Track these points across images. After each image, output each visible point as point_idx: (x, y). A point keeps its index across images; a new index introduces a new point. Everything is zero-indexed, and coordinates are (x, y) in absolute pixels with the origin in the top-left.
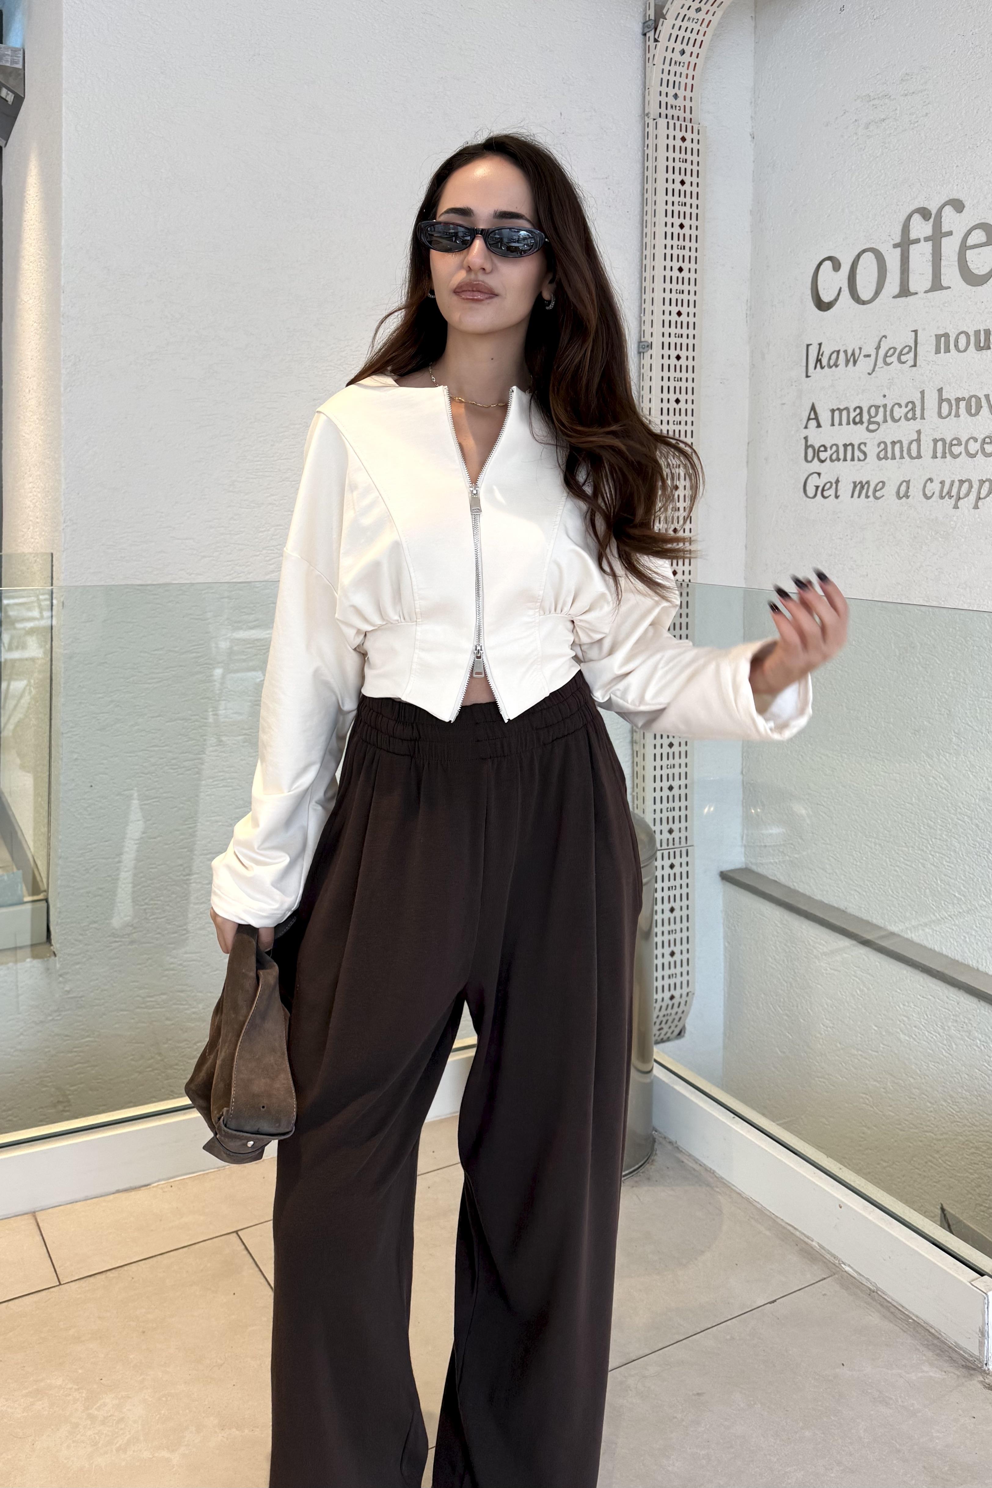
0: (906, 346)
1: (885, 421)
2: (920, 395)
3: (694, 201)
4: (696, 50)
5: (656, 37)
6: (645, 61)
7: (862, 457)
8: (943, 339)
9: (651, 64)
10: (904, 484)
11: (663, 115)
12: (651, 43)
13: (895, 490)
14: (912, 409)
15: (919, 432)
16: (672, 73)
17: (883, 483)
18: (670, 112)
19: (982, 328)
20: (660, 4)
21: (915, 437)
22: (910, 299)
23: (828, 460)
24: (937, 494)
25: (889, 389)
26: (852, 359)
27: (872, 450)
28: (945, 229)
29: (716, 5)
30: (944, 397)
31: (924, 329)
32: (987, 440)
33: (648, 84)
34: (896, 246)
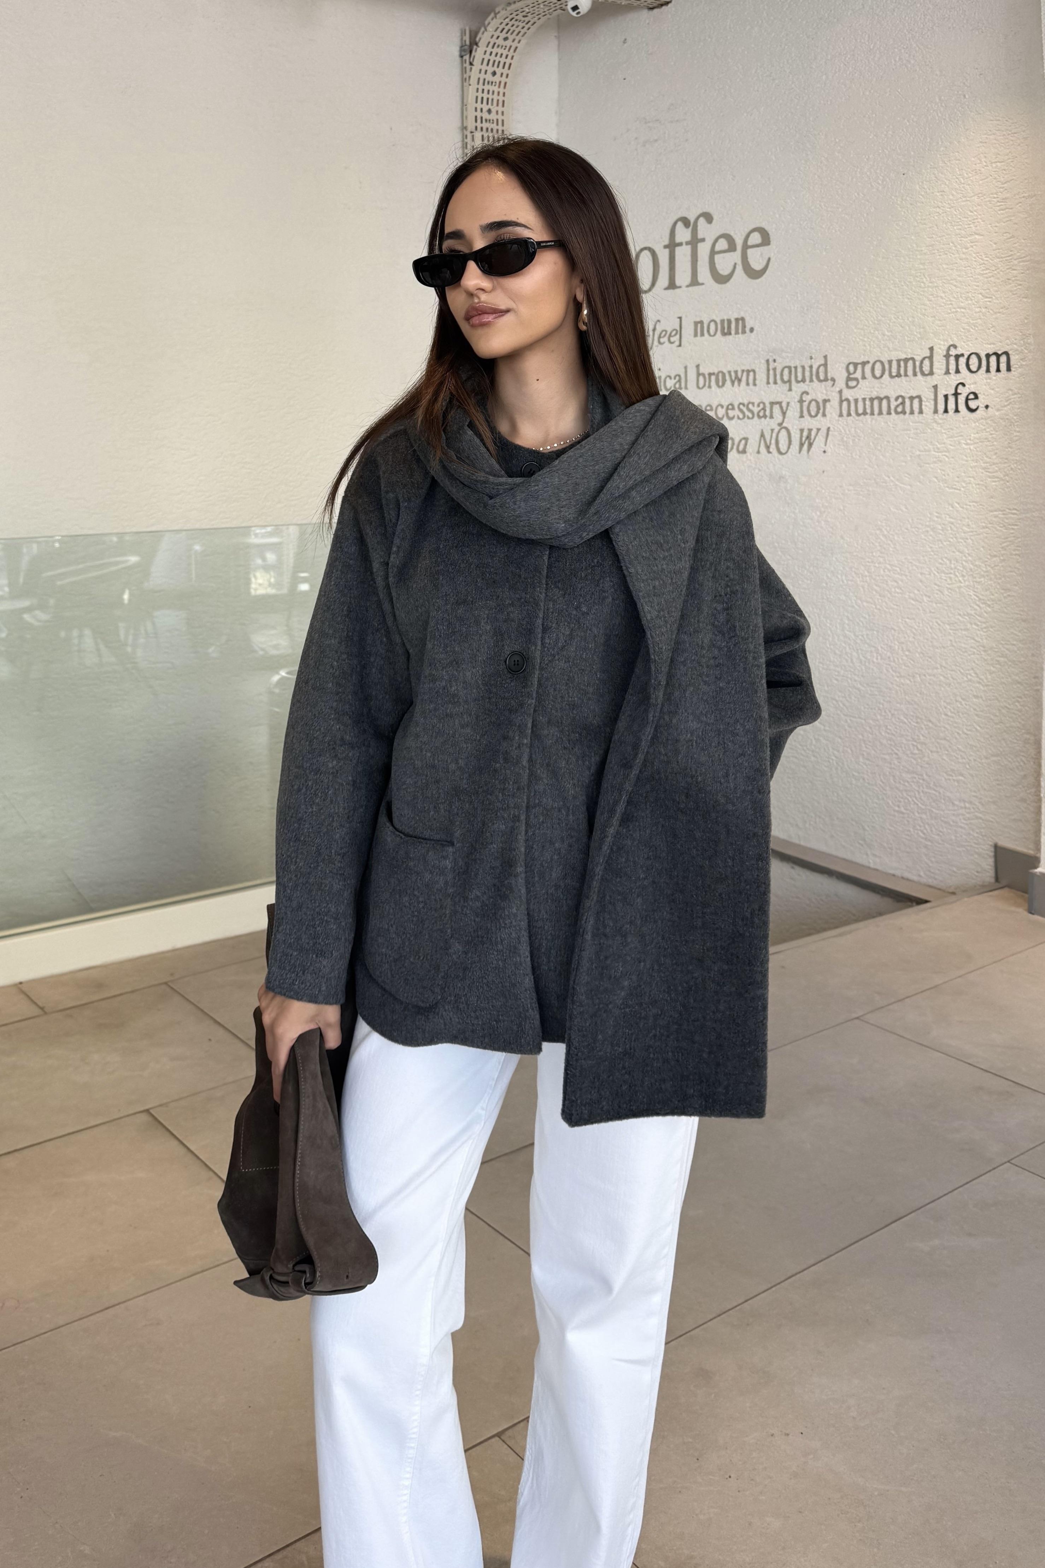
4: (505, 71)
5: (472, 60)
6: (463, 81)
8: (699, 325)
9: (467, 85)
12: (467, 66)
19: (725, 318)
20: (473, 34)
22: (677, 290)
25: (663, 363)
28: (700, 236)
29: (521, 34)
30: (701, 372)
31: (686, 316)
32: (730, 407)
33: (465, 101)
34: (665, 247)
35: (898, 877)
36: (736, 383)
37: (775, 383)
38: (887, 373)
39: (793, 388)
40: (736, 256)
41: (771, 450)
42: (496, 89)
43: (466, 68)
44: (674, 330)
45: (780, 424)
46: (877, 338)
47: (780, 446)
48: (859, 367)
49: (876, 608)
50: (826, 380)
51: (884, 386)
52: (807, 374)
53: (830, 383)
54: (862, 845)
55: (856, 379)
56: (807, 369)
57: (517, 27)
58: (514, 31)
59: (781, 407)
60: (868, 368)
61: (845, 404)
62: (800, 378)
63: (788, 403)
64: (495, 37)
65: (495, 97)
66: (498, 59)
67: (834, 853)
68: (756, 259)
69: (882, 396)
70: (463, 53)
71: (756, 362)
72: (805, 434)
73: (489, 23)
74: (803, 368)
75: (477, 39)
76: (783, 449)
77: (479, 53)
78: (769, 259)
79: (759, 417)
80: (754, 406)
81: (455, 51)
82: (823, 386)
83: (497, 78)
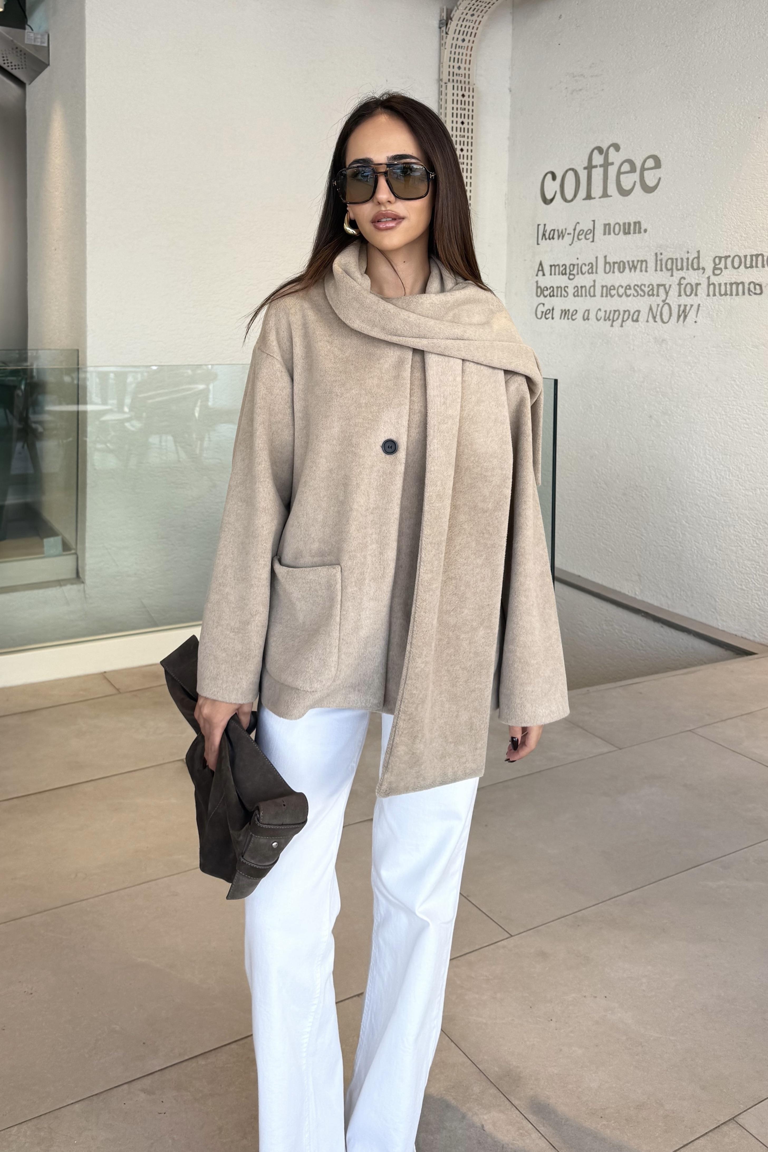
1: (578, 274)
2: (595, 259)
4: (472, 39)
5: (447, 31)
6: (441, 46)
7: (566, 295)
8: (607, 227)
9: (444, 48)
10: (587, 312)
11: (451, 80)
13: (582, 315)
14: (591, 267)
15: (594, 281)
17: (576, 311)
19: (627, 221)
21: (593, 284)
22: (592, 201)
23: (548, 296)
24: (603, 318)
25: (580, 254)
27: (571, 291)
28: (610, 161)
29: (484, 12)
30: (607, 261)
31: (598, 220)
32: (628, 287)
33: (442, 61)
34: (585, 168)
35: (739, 637)
36: (633, 270)
37: (661, 270)
38: (743, 264)
39: (674, 274)
40: (635, 177)
41: (657, 320)
42: (465, 52)
43: (443, 36)
44: (589, 230)
45: (664, 301)
46: (737, 238)
47: (664, 317)
48: (723, 260)
49: (730, 439)
50: (698, 269)
51: (740, 274)
52: (685, 264)
53: (701, 271)
54: (713, 612)
55: (721, 269)
56: (685, 260)
57: (481, 6)
58: (478, 9)
59: (665, 288)
60: (729, 261)
61: (712, 287)
62: (679, 267)
63: (670, 286)
64: (465, 14)
65: (464, 57)
66: (466, 30)
67: (693, 617)
68: (650, 179)
69: (739, 282)
70: (441, 26)
71: (648, 254)
72: (682, 308)
73: (460, 4)
74: (682, 259)
75: (452, 16)
76: (665, 319)
77: (452, 26)
78: (660, 179)
79: (649, 295)
80: (645, 287)
81: (436, 23)
82: (696, 274)
83: (465, 44)
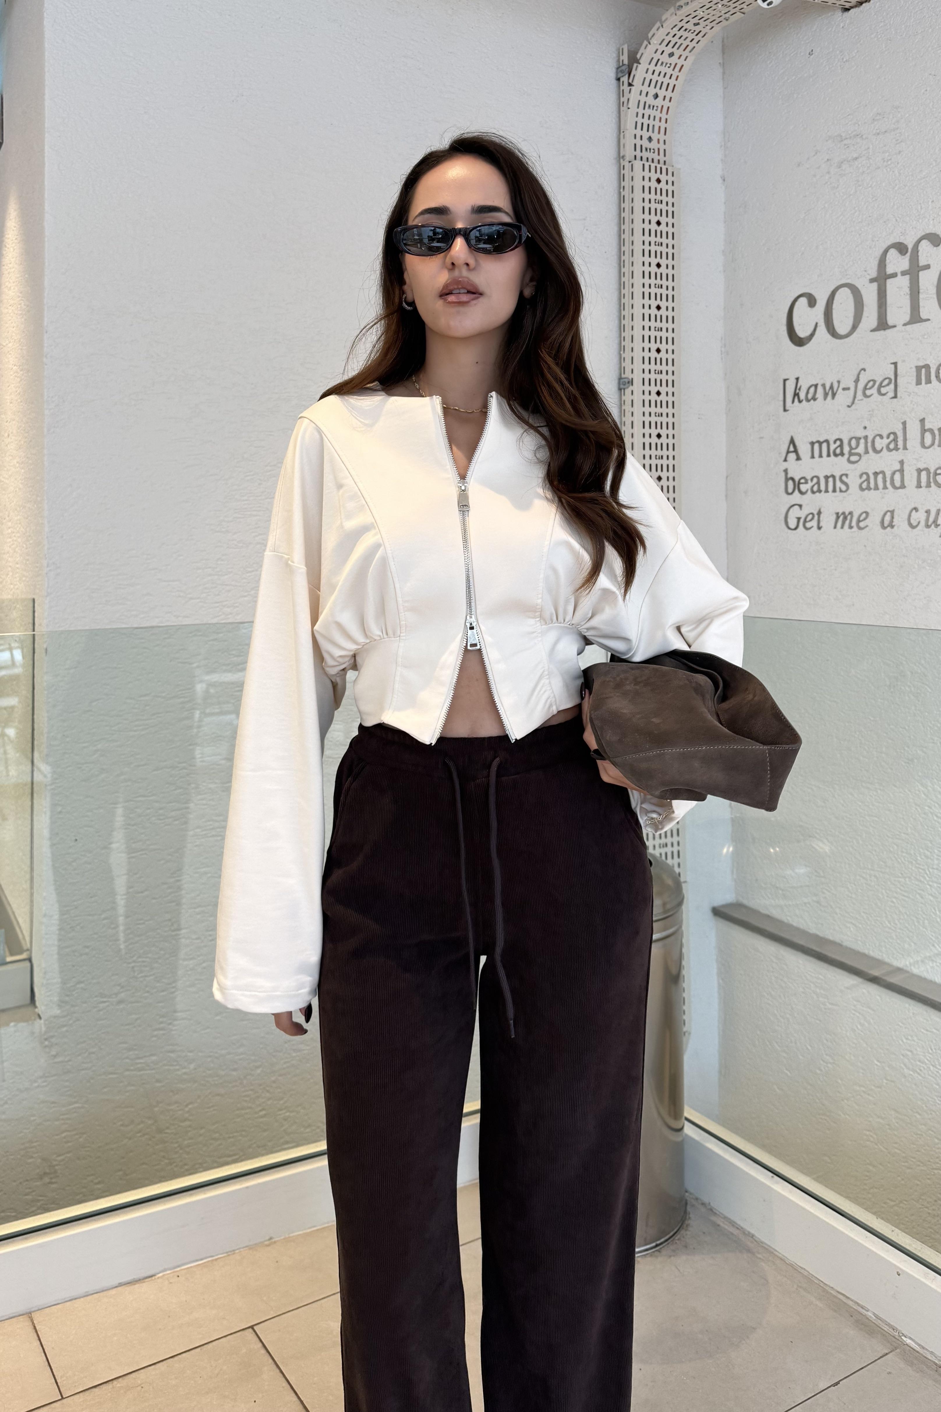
0: (886, 379)
1: (867, 452)
2: (901, 426)
3: (670, 241)
4: (669, 94)
5: (630, 81)
6: (620, 105)
7: (844, 488)
8: (923, 371)
9: (625, 108)
10: (889, 514)
11: (638, 158)
12: (626, 87)
13: (879, 519)
14: (894, 440)
15: (901, 463)
16: (646, 117)
17: (867, 513)
18: (645, 154)
20: (632, 49)
21: (898, 467)
22: (888, 331)
23: (809, 492)
24: (923, 523)
25: (869, 420)
26: (831, 392)
27: (853, 481)
28: (922, 263)
29: (689, 49)
30: (927, 427)
31: (904, 361)
33: (622, 127)
34: (872, 281)
42: (658, 114)
43: (623, 90)
64: (659, 53)
65: (657, 123)
66: (661, 79)
70: (620, 74)
75: (637, 56)
77: (639, 72)
81: (611, 72)
83: (659, 102)
